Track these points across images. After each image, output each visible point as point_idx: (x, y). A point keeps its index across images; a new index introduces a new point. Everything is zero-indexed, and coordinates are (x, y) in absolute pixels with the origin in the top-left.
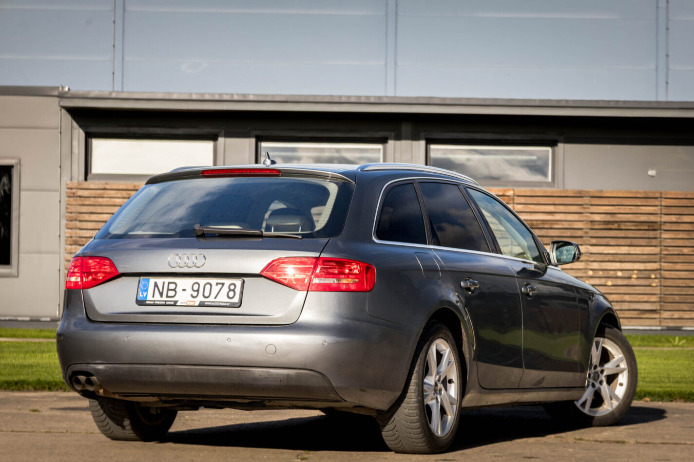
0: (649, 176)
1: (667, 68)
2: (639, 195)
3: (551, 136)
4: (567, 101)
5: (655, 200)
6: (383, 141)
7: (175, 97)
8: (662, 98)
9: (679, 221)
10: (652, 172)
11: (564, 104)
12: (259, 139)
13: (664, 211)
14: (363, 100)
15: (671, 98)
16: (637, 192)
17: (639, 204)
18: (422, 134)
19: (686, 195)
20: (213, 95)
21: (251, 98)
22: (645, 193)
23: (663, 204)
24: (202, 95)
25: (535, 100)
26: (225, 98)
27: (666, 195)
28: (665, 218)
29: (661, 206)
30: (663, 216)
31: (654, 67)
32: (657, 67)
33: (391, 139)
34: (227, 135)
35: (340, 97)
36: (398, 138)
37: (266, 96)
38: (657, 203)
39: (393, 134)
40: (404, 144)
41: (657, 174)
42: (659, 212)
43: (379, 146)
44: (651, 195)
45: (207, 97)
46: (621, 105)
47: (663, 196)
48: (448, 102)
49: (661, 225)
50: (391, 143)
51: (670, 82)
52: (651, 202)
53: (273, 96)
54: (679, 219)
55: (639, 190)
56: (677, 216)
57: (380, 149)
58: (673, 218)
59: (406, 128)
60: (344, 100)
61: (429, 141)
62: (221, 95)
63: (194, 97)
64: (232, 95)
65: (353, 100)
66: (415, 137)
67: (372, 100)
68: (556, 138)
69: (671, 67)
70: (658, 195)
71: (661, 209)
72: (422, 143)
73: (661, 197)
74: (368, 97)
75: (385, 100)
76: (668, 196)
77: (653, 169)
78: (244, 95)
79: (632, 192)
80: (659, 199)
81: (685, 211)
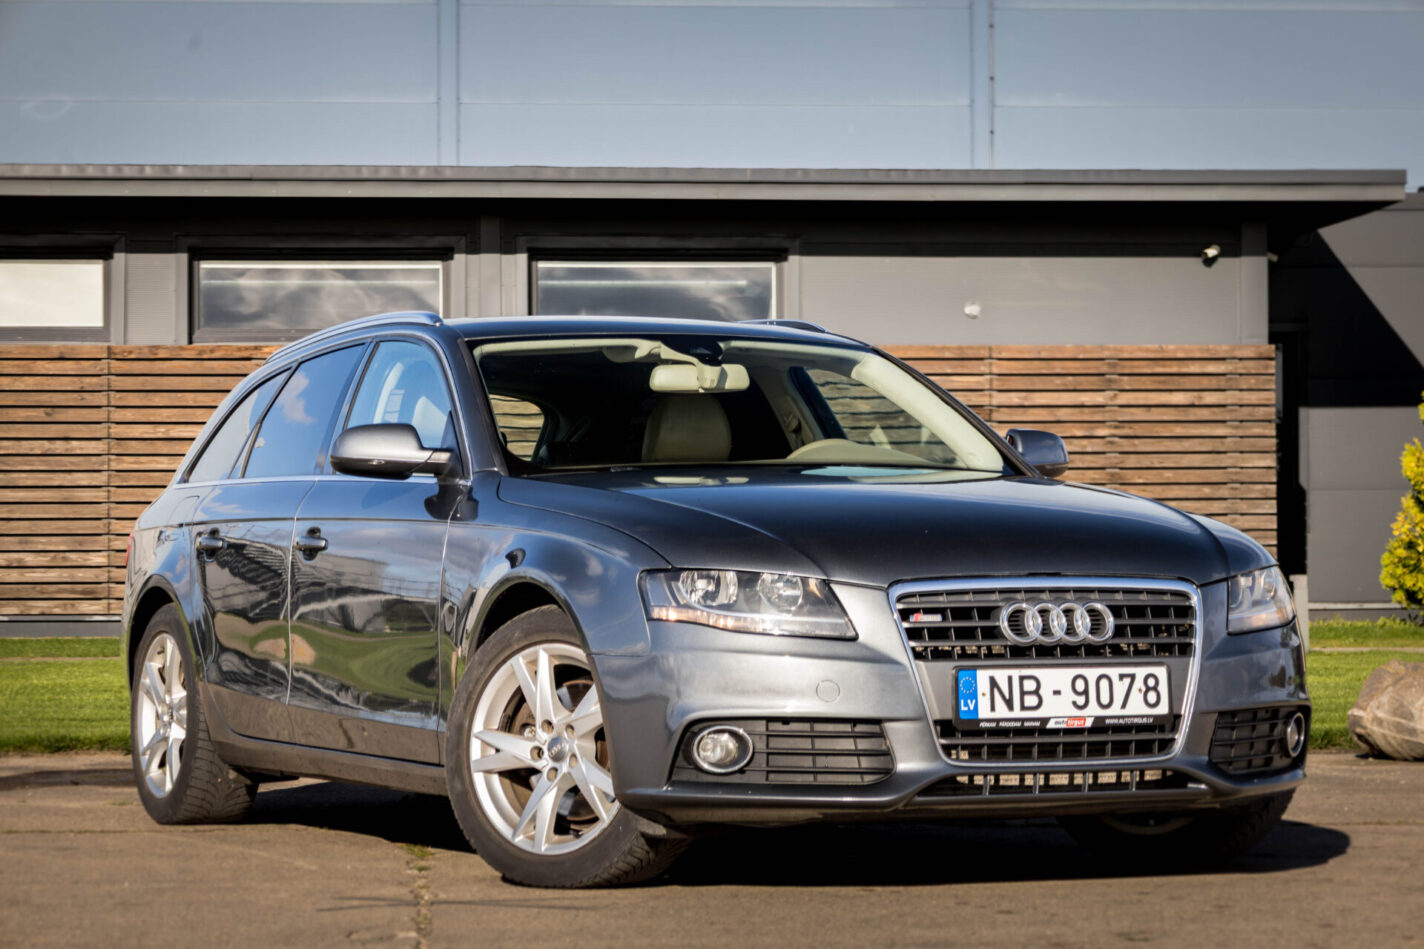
0: (967, 315)
1: (993, 104)
2: (948, 355)
3: (774, 241)
4: (806, 171)
5: (979, 362)
6: (444, 254)
7: (26, 172)
8: (983, 164)
9: (1026, 403)
10: (972, 309)
11: (799, 177)
12: (197, 254)
13: (996, 385)
14: (404, 174)
15: (1001, 164)
16: (944, 349)
17: (949, 371)
18: (522, 240)
19: (1039, 352)
20: (104, 166)
21: (180, 172)
22: (960, 348)
23: (995, 370)
24: (80, 167)
25: (744, 171)
26: (128, 172)
27: (1000, 353)
28: (999, 399)
29: (991, 374)
30: (995, 394)
31: (966, 102)
32: (972, 101)
33: (460, 252)
34: (131, 248)
35: (359, 168)
36: (473, 249)
37: (210, 168)
38: (983, 369)
39: (463, 241)
40: (487, 261)
41: (982, 312)
42: (987, 387)
43: (437, 265)
44: (970, 354)
45: (91, 172)
46: (911, 178)
47: (995, 355)
48: (573, 176)
49: (991, 411)
50: (459, 258)
51: (997, 130)
52: (972, 367)
53: (224, 168)
54: (1025, 398)
55: (948, 345)
56: (1023, 394)
57: (438, 270)
58: (1015, 399)
59: (488, 229)
60: (365, 174)
61: (535, 255)
62: (118, 167)
63: (65, 172)
64: (142, 167)
65: (383, 174)
66: (508, 248)
67: (422, 174)
68: (786, 243)
69: (999, 101)
70: (984, 353)
71: (991, 381)
72: (522, 259)
73: (991, 358)
74: (414, 169)
75: (448, 174)
76: (1004, 355)
77: (973, 303)
78: (166, 167)
79: (933, 348)
80: (987, 361)
81: (1038, 383)
